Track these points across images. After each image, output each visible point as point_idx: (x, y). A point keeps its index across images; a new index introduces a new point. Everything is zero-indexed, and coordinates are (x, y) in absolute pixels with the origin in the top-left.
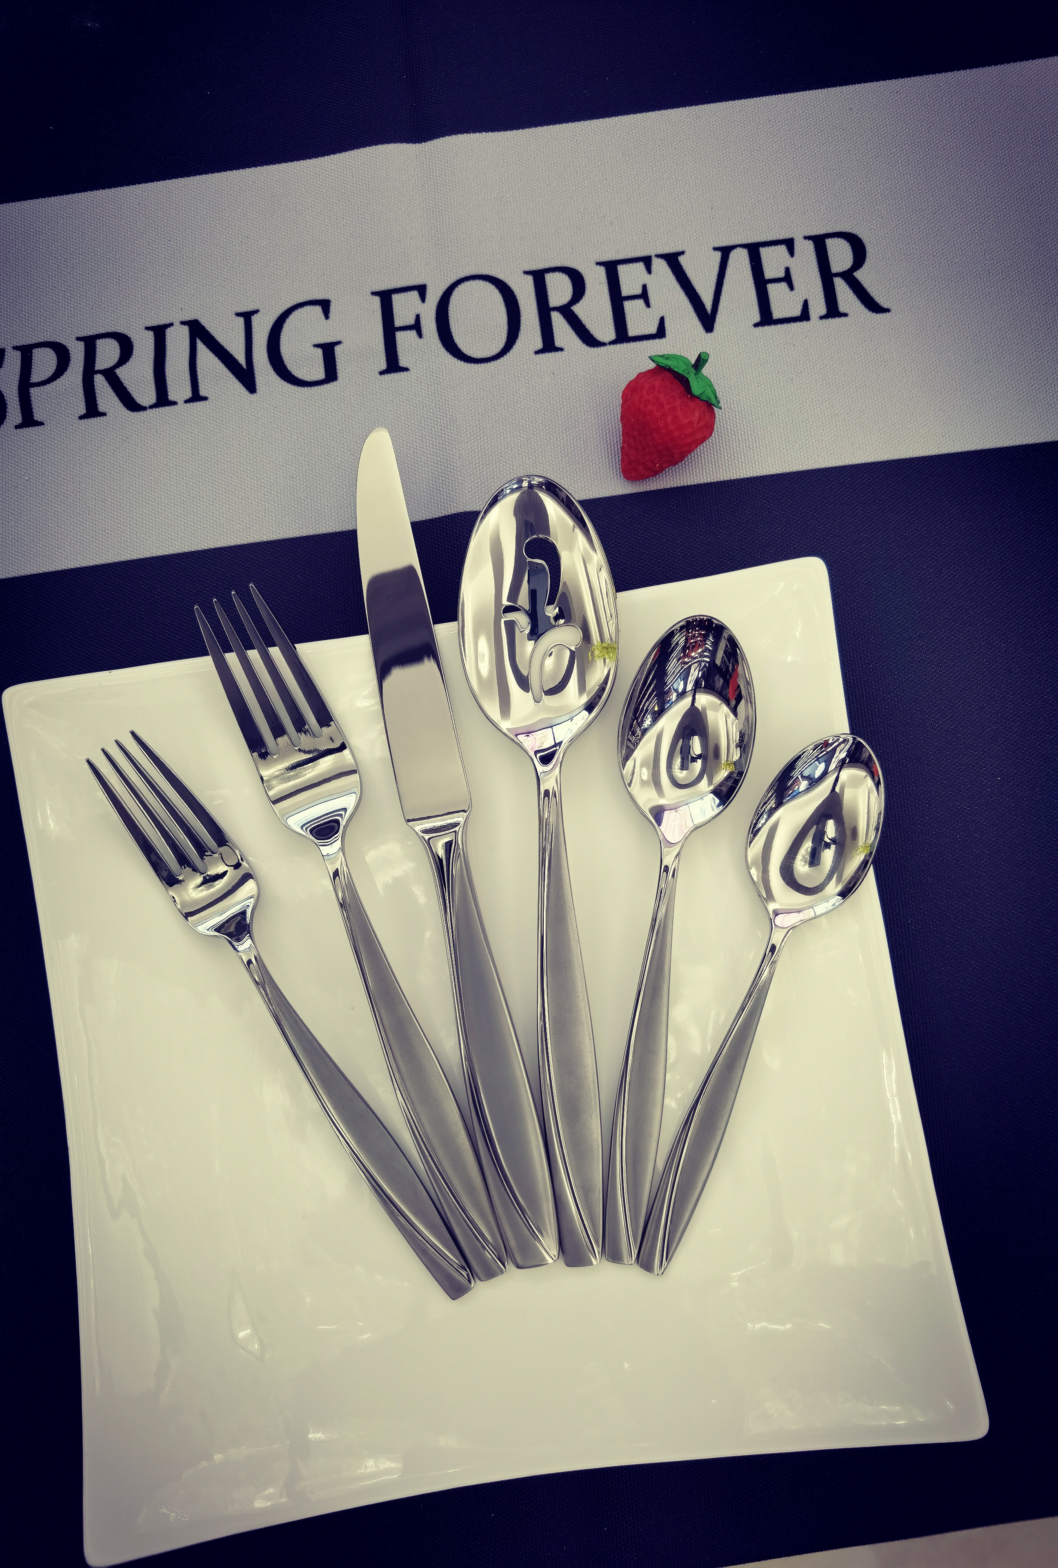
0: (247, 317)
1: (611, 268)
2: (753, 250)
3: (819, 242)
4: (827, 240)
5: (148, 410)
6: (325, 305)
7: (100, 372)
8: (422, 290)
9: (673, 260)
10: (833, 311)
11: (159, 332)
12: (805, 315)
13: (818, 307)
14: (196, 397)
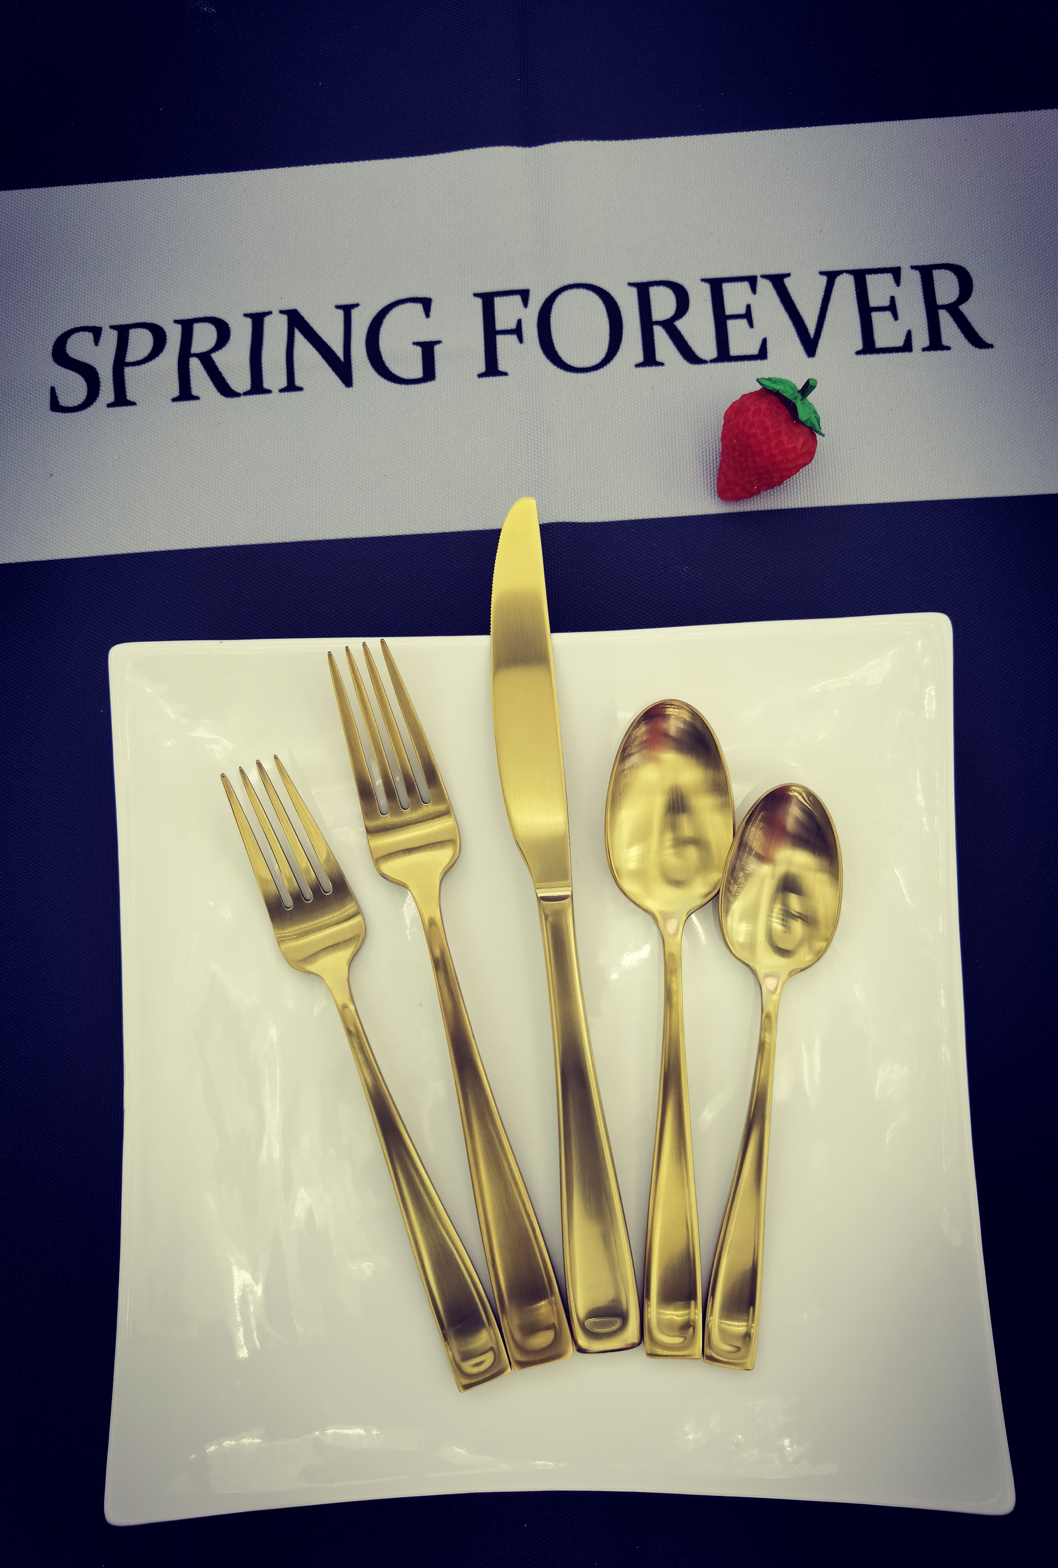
0: (347, 310)
1: (716, 285)
2: (860, 277)
3: (926, 273)
4: (934, 271)
5: (242, 397)
6: (426, 304)
7: (196, 355)
8: (524, 295)
9: (778, 281)
10: (936, 343)
11: (258, 320)
12: (907, 347)
13: (921, 339)
14: (291, 386)
